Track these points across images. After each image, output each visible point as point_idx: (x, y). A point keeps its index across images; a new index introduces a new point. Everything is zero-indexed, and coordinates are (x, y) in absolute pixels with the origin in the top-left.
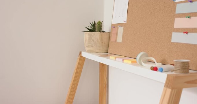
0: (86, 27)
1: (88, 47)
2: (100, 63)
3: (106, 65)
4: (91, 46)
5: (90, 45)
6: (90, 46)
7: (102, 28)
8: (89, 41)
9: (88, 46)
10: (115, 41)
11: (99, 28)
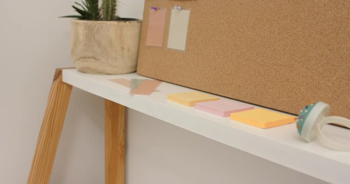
0: (74, 7)
1: (82, 59)
2: (106, 100)
3: (122, 105)
4: (94, 58)
5: (91, 55)
6: (89, 58)
7: (115, 10)
8: (85, 44)
9: (84, 58)
10: (160, 45)
11: (110, 10)
